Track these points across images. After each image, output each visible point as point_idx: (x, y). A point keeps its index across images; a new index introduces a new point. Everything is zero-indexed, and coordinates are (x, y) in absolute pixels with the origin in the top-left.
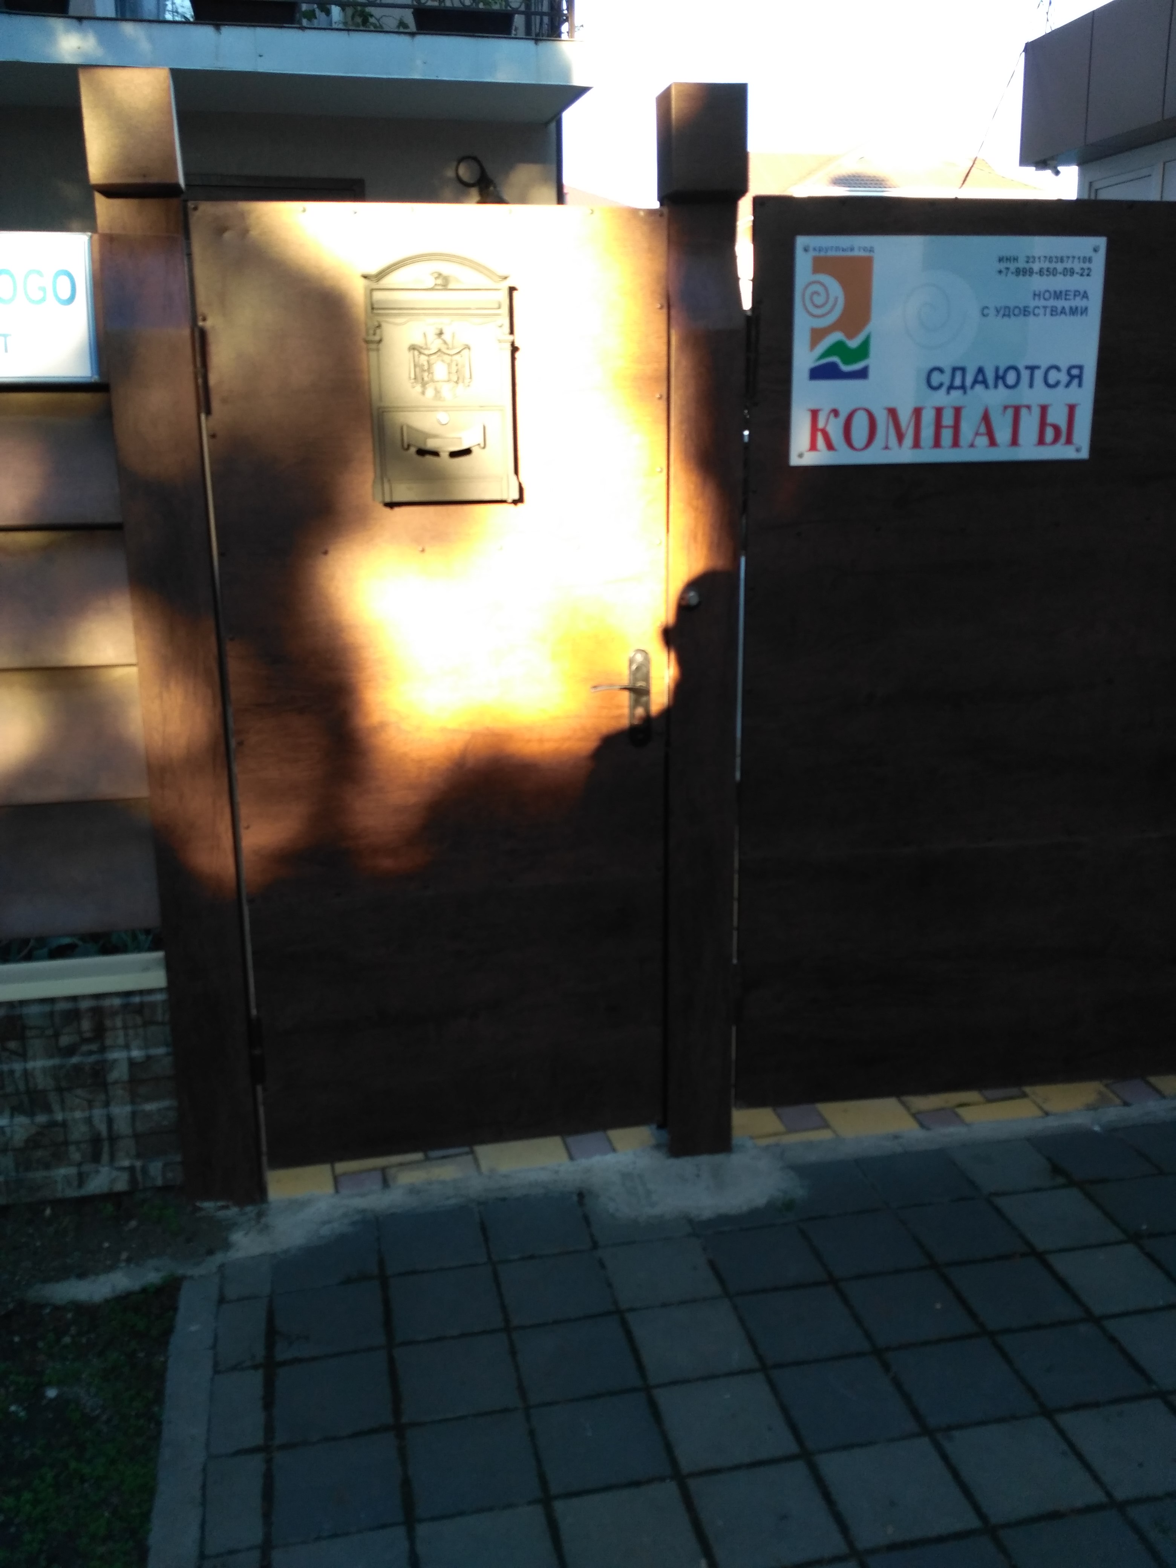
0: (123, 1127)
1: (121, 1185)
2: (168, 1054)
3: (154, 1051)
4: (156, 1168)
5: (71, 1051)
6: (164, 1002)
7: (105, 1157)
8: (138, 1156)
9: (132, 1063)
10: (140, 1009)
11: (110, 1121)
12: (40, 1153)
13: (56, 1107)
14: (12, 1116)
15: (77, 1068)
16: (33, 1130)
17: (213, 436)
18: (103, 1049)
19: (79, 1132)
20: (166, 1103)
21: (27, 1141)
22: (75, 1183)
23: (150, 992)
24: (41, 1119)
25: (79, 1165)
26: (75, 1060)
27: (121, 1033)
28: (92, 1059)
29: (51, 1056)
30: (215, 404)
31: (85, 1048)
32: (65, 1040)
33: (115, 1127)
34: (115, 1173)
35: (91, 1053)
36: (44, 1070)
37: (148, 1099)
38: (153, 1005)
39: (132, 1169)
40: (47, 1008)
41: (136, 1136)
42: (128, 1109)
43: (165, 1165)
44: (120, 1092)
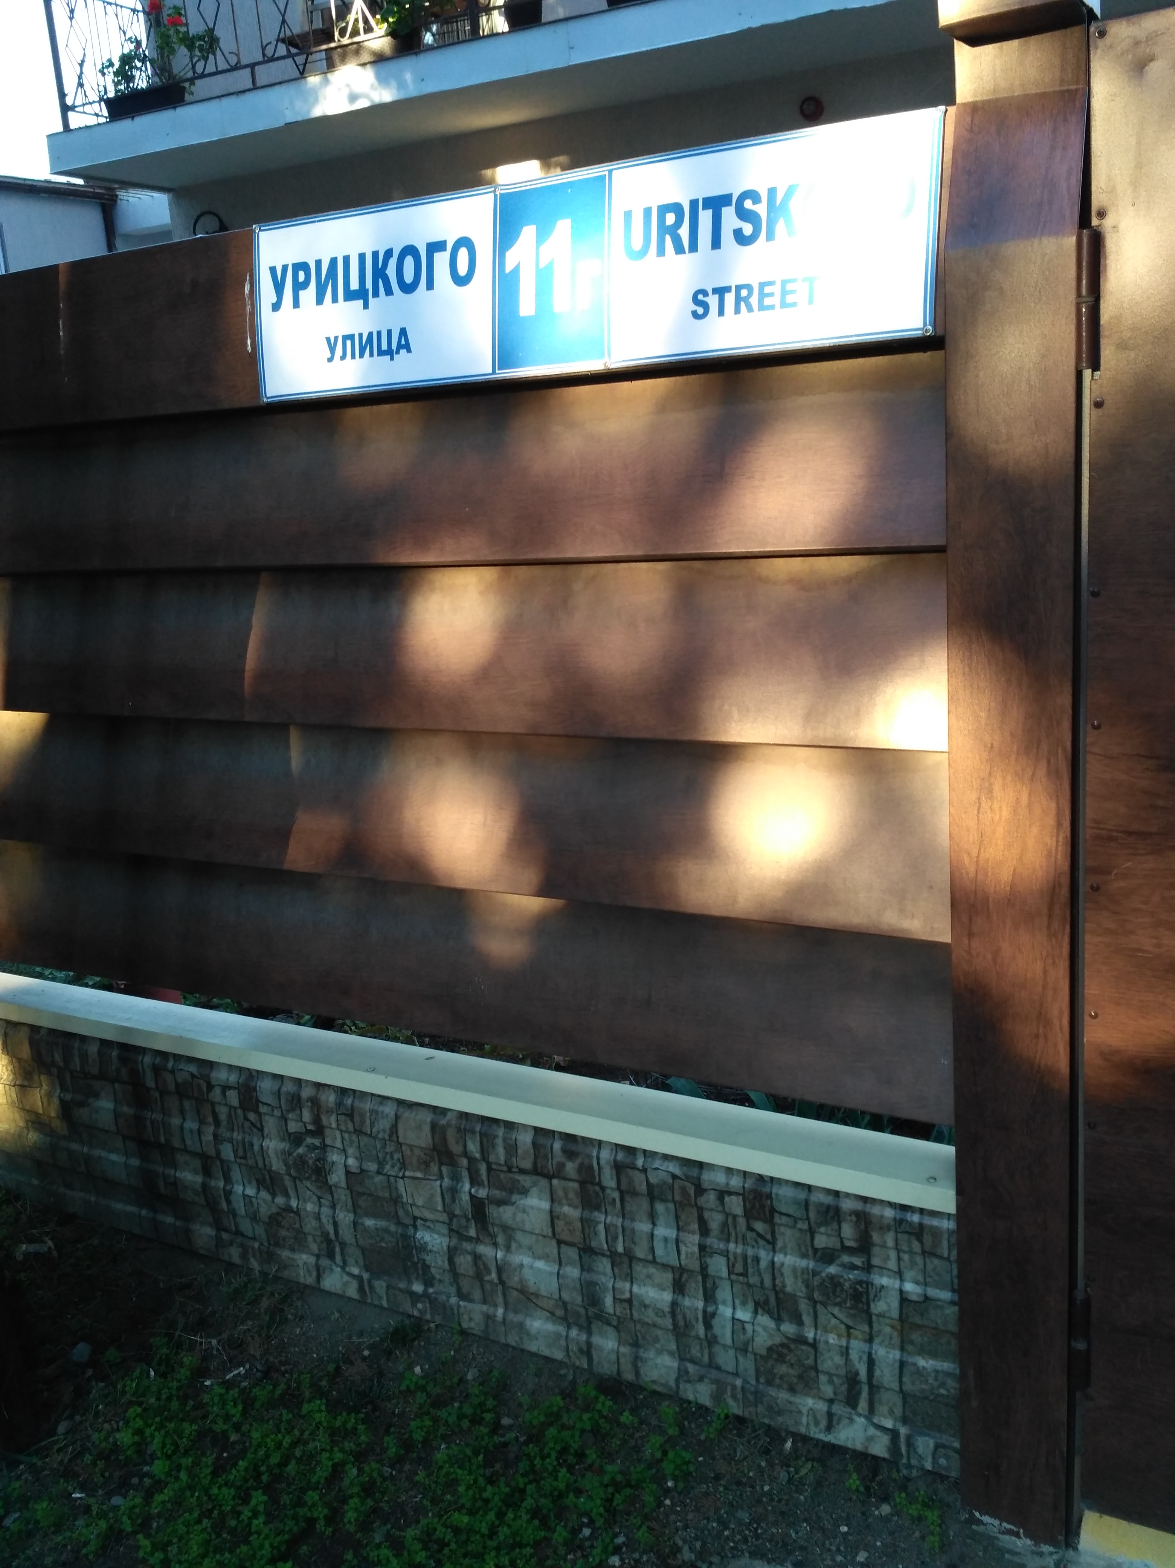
0: (886, 1375)
1: (880, 1448)
2: (952, 1303)
3: (933, 1292)
4: (925, 1444)
5: (827, 1256)
6: (950, 1233)
7: (863, 1405)
8: (905, 1420)
9: (904, 1299)
10: (918, 1232)
11: (871, 1363)
12: (783, 1369)
13: (807, 1319)
14: (756, 1312)
15: (834, 1282)
16: (778, 1340)
17: (1098, 405)
18: (868, 1268)
19: (831, 1362)
20: (946, 1366)
21: (770, 1349)
22: (823, 1423)
23: (934, 1214)
24: (789, 1328)
25: (831, 1401)
26: (832, 1270)
27: (893, 1255)
28: (853, 1275)
29: (804, 1256)
30: (1107, 353)
31: (846, 1259)
32: (821, 1241)
33: (877, 1373)
34: (872, 1431)
35: (853, 1267)
36: (794, 1270)
37: (922, 1351)
38: (936, 1233)
39: (894, 1434)
40: (802, 1196)
41: (905, 1396)
42: (896, 1354)
43: (937, 1446)
44: (888, 1330)
